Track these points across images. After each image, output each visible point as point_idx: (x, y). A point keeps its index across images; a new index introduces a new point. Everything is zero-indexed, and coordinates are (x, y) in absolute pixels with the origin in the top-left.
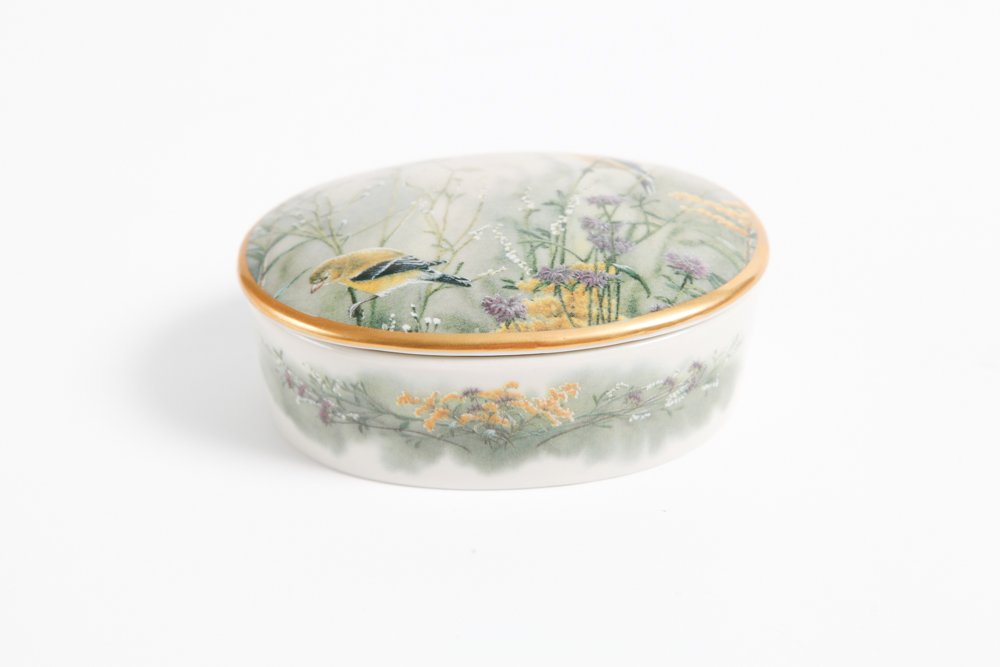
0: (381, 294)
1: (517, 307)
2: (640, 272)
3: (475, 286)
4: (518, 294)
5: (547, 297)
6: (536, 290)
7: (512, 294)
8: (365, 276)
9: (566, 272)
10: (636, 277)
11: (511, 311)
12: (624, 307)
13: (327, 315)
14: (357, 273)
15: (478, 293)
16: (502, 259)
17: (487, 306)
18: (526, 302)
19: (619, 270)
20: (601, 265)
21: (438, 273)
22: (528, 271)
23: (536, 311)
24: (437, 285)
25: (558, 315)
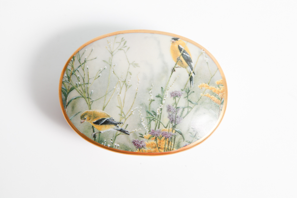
0: (102, 132)
1: (143, 144)
2: (182, 132)
3: (131, 135)
4: (144, 139)
5: (152, 141)
6: (149, 139)
7: (142, 139)
8: (97, 123)
9: (159, 132)
10: (181, 134)
11: (141, 145)
12: (175, 146)
13: (85, 134)
14: (95, 121)
15: (131, 138)
16: (140, 125)
17: (134, 143)
18: (146, 142)
19: (176, 131)
20: (171, 129)
21: (120, 128)
22: (148, 130)
23: (148, 146)
24: (119, 132)
25: (155, 147)
